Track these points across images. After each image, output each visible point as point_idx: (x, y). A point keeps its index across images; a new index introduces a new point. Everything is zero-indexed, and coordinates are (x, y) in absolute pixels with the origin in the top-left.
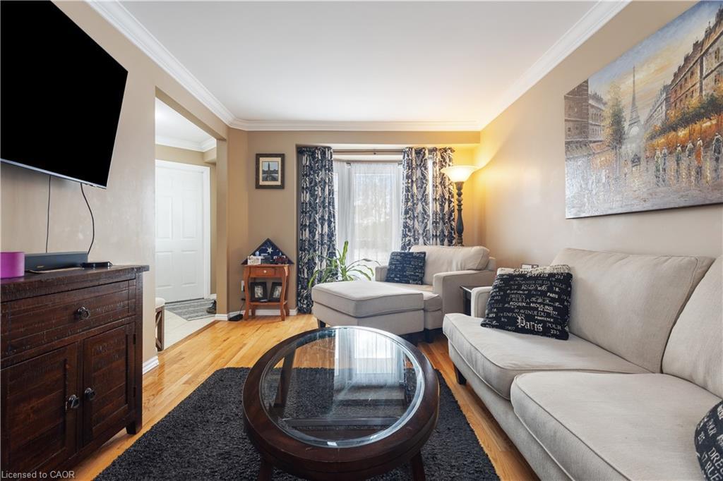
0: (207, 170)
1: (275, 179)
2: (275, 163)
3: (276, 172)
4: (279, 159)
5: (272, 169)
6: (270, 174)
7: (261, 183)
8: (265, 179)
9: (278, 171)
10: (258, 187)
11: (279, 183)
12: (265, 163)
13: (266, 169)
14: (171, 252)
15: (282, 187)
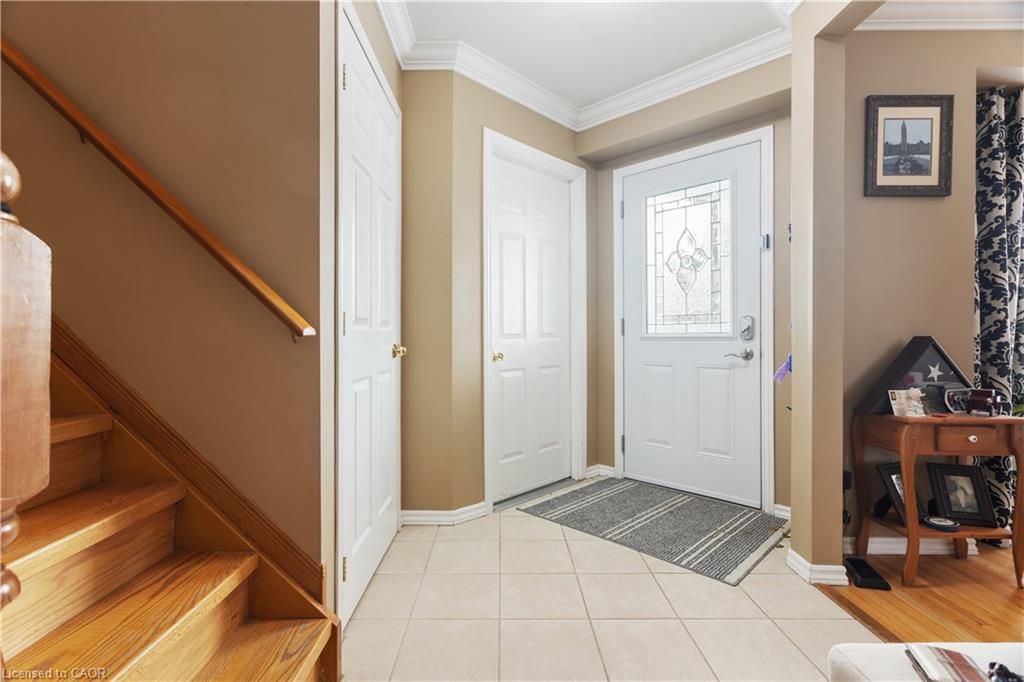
0: (580, 175)
1: (919, 169)
2: (923, 124)
3: (924, 148)
4: (934, 113)
5: (912, 140)
6: (907, 156)
7: (883, 180)
8: (892, 169)
9: (929, 145)
10: (871, 190)
11: (932, 180)
12: (891, 124)
13: (896, 140)
14: (523, 369)
15: (943, 189)
